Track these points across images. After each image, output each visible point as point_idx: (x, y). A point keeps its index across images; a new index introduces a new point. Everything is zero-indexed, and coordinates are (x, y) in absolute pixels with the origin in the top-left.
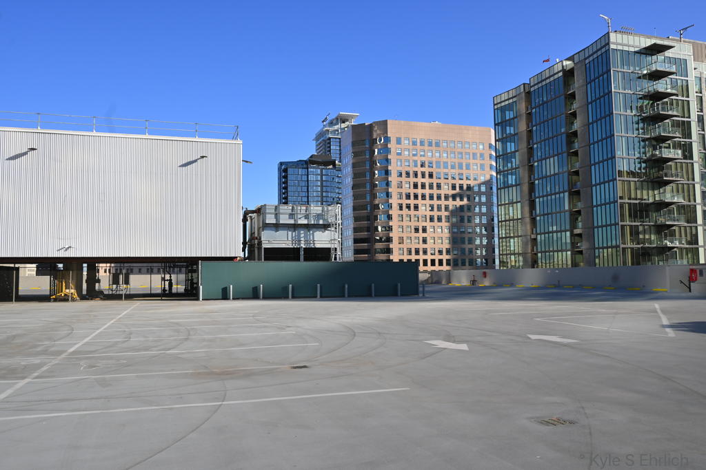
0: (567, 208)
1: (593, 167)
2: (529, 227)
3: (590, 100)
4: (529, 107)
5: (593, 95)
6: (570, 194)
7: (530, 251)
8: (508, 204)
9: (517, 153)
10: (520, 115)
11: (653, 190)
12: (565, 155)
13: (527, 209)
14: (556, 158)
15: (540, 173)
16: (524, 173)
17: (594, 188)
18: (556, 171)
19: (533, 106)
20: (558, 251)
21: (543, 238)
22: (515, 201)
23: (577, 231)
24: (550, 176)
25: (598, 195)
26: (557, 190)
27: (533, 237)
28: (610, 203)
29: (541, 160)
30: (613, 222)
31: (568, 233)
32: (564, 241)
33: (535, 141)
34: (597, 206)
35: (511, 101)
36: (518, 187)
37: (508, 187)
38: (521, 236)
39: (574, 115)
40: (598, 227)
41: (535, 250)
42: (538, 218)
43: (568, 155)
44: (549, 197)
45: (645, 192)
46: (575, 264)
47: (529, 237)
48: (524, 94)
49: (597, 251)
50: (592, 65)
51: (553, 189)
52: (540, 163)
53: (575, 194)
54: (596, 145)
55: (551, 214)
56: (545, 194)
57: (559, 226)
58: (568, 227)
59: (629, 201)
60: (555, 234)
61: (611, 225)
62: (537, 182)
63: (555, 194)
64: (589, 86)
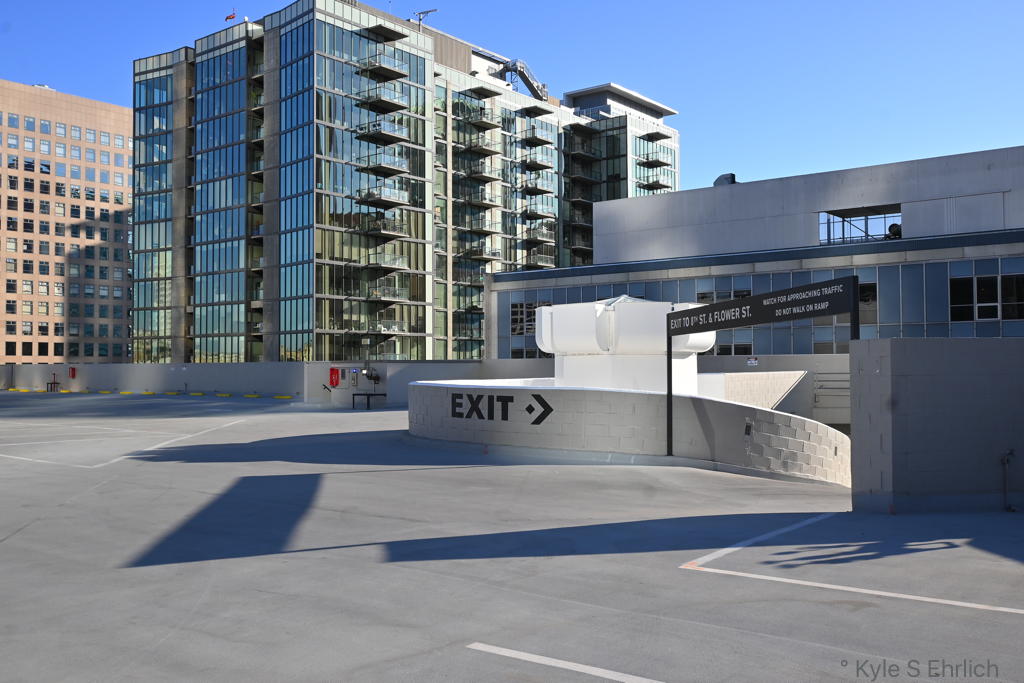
0: (242, 265)
1: (283, 203)
2: (183, 293)
3: (283, 95)
4: (193, 88)
5: (289, 87)
6: (248, 244)
7: (183, 334)
8: (152, 251)
9: (170, 166)
10: (177, 100)
11: (367, 247)
12: (243, 178)
13: (181, 262)
14: (230, 181)
15: (204, 203)
16: (178, 200)
17: (283, 237)
18: (230, 204)
19: (199, 88)
20: (226, 335)
21: (204, 313)
22: (162, 246)
23: (256, 304)
24: (219, 211)
25: (289, 247)
26: (229, 235)
27: (189, 309)
28: (303, 263)
29: (208, 182)
30: (306, 293)
31: (242, 307)
32: (235, 319)
33: (199, 149)
34: (285, 266)
35: (163, 73)
36: (169, 223)
37: (152, 222)
38: (169, 308)
39: (260, 114)
40: (285, 300)
41: (192, 333)
42: (198, 279)
43: (248, 180)
44: (217, 246)
45: (355, 250)
46: (250, 357)
47: (182, 310)
48: (184, 65)
49: (282, 337)
50: (289, 40)
51: (223, 232)
52: (205, 186)
53: (255, 243)
54: (289, 168)
55: (219, 273)
56: (210, 239)
57: (229, 294)
58: (242, 298)
59: (332, 262)
60: (222, 307)
61: (303, 298)
62: (198, 218)
63: (226, 241)
64: (283, 71)
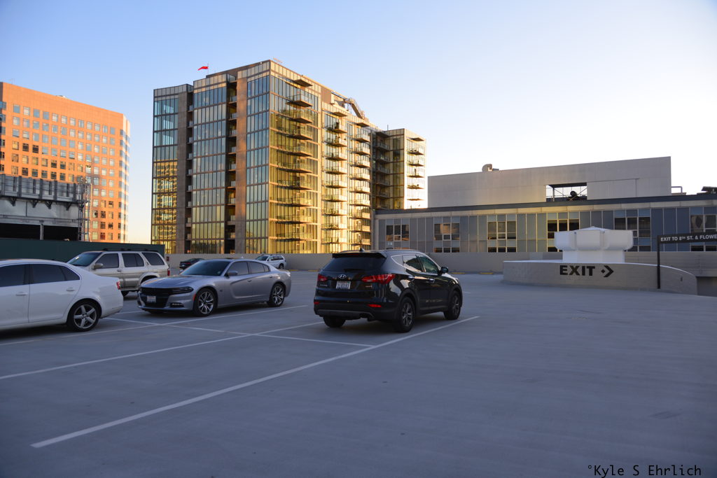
0: (223, 202)
1: (249, 170)
2: (184, 216)
3: (249, 113)
4: (191, 107)
6: (226, 191)
7: (183, 238)
10: (181, 112)
12: (224, 156)
13: (182, 199)
14: (215, 157)
15: (199, 169)
17: (248, 188)
19: (196, 107)
20: (212, 239)
21: (198, 227)
23: (230, 223)
24: (208, 172)
25: (252, 194)
26: (214, 186)
27: (188, 225)
28: (261, 202)
29: (201, 157)
30: (263, 218)
31: (223, 225)
32: (218, 230)
33: (195, 139)
35: (172, 97)
39: (234, 122)
40: (250, 221)
41: (189, 237)
43: (227, 157)
44: (207, 192)
47: (183, 226)
48: (186, 94)
49: (247, 241)
50: (253, 85)
51: (210, 184)
52: (199, 159)
53: (230, 191)
54: (252, 152)
55: (208, 206)
56: (202, 188)
57: (214, 218)
58: (223, 219)
59: (277, 201)
60: (210, 225)
61: (261, 220)
62: (194, 176)
63: (212, 189)
64: (249, 100)
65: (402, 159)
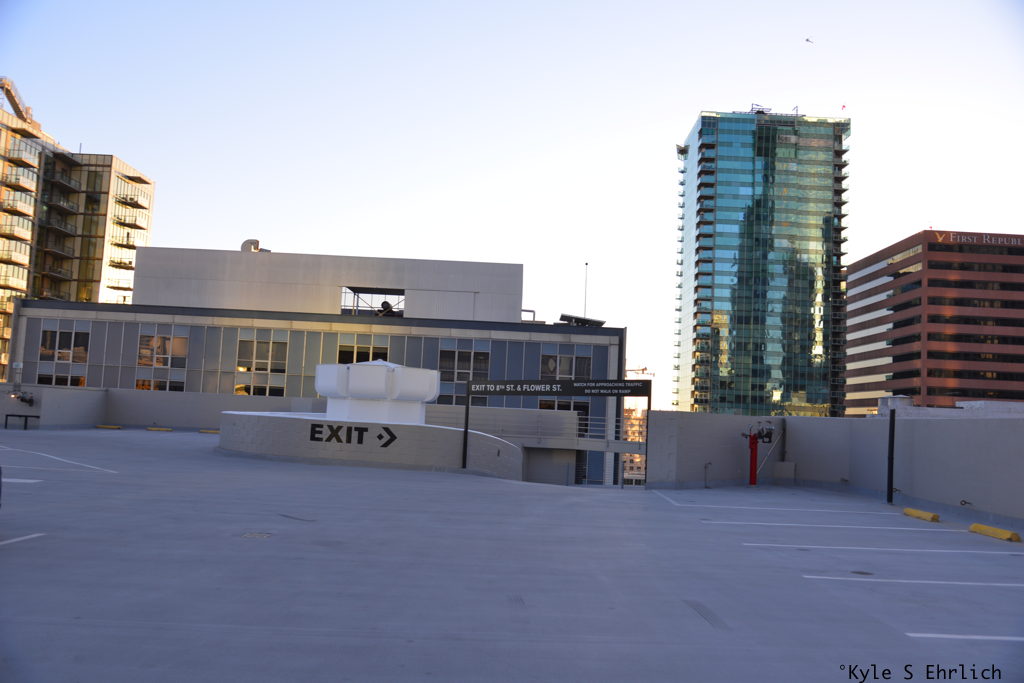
65: (102, 211)
